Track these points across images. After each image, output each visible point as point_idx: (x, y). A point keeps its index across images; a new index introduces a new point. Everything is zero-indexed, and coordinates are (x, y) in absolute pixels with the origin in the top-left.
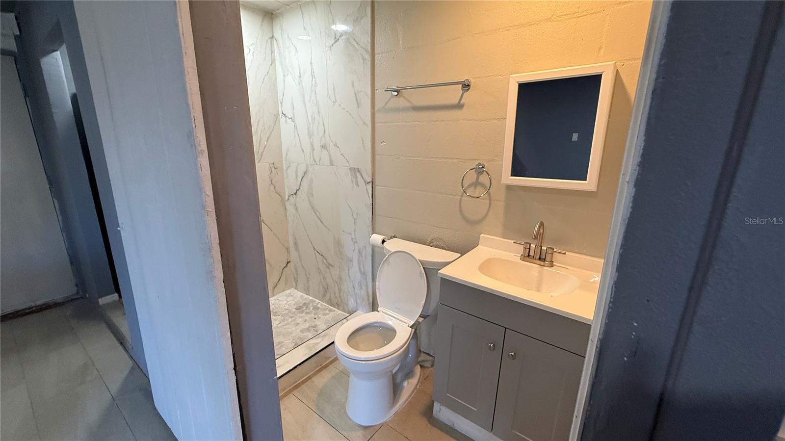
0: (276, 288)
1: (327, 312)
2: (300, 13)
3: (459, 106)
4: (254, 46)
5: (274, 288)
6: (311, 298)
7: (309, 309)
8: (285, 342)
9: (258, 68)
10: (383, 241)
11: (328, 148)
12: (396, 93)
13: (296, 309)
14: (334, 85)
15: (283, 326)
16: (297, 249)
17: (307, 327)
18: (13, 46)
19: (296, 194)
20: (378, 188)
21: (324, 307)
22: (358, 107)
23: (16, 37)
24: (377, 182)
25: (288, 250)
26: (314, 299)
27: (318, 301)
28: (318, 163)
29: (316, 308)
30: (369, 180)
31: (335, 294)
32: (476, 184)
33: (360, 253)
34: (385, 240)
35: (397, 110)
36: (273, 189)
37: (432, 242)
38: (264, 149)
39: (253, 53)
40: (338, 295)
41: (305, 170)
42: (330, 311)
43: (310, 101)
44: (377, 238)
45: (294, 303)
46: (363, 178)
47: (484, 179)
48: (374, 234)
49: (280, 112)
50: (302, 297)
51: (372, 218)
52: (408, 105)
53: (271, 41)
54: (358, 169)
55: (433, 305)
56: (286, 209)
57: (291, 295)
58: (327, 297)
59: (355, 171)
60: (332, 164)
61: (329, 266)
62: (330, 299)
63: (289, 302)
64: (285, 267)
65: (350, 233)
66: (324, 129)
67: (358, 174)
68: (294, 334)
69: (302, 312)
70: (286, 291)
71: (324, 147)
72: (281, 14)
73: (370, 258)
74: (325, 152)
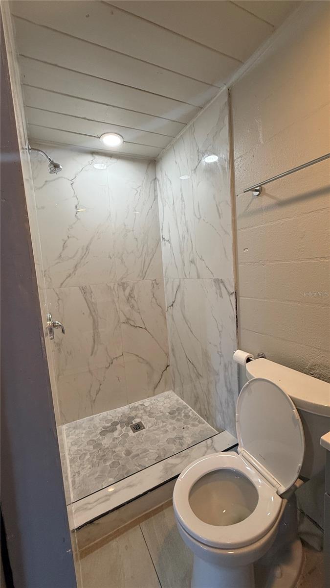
0: (156, 389)
1: (197, 423)
2: (173, 151)
4: (140, 188)
5: (155, 388)
6: (185, 403)
7: (181, 416)
8: (150, 451)
9: (144, 204)
10: (248, 360)
11: (195, 262)
12: (258, 193)
13: (169, 413)
14: (198, 203)
15: (154, 430)
16: (174, 355)
17: (174, 437)
19: (172, 305)
20: (241, 299)
21: (194, 417)
22: (220, 218)
24: (241, 292)
25: (167, 355)
26: (188, 406)
27: (190, 408)
28: (188, 276)
29: (187, 416)
30: (232, 290)
31: (204, 406)
33: (226, 368)
34: (251, 359)
35: (260, 210)
36: (155, 302)
37: (313, 369)
38: (148, 268)
39: (140, 193)
40: (206, 407)
41: (178, 284)
42: (200, 422)
43: (181, 223)
44: (241, 355)
45: (169, 406)
46: (226, 288)
48: (238, 350)
49: (161, 237)
50: (177, 401)
51: (237, 332)
52: (272, 201)
53: (154, 182)
54: (221, 280)
56: (166, 318)
57: (169, 398)
58: (198, 406)
59: (219, 282)
60: (199, 277)
61: (199, 376)
62: (200, 409)
63: (166, 404)
64: (164, 370)
65: (216, 346)
66: (192, 244)
67: (221, 285)
68: (160, 444)
69: (173, 418)
70: (165, 392)
71: (192, 262)
72: (161, 159)
74: (193, 265)
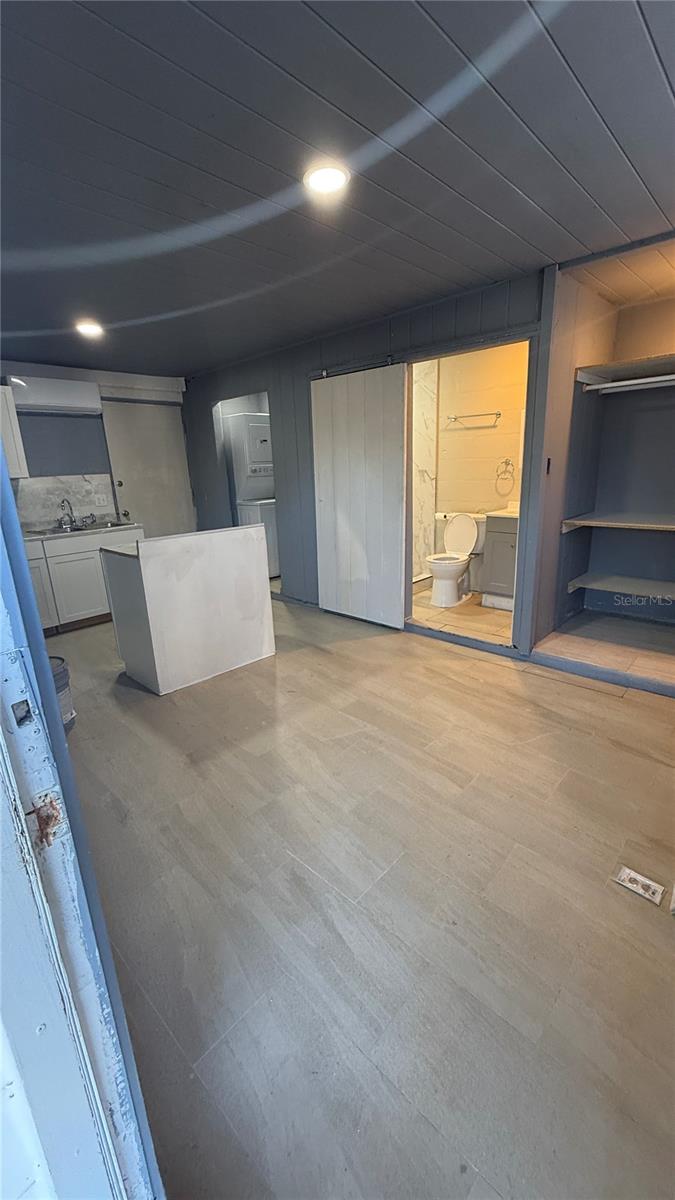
3: (494, 426)
10: (445, 516)
12: (454, 420)
18: (180, 400)
20: (440, 484)
22: (427, 429)
23: (184, 393)
30: (434, 477)
32: (505, 472)
35: (455, 429)
46: (429, 477)
47: (510, 468)
51: (435, 503)
52: (463, 426)
54: (426, 470)
55: (481, 544)
59: (423, 472)
67: (426, 475)
73: (433, 533)
